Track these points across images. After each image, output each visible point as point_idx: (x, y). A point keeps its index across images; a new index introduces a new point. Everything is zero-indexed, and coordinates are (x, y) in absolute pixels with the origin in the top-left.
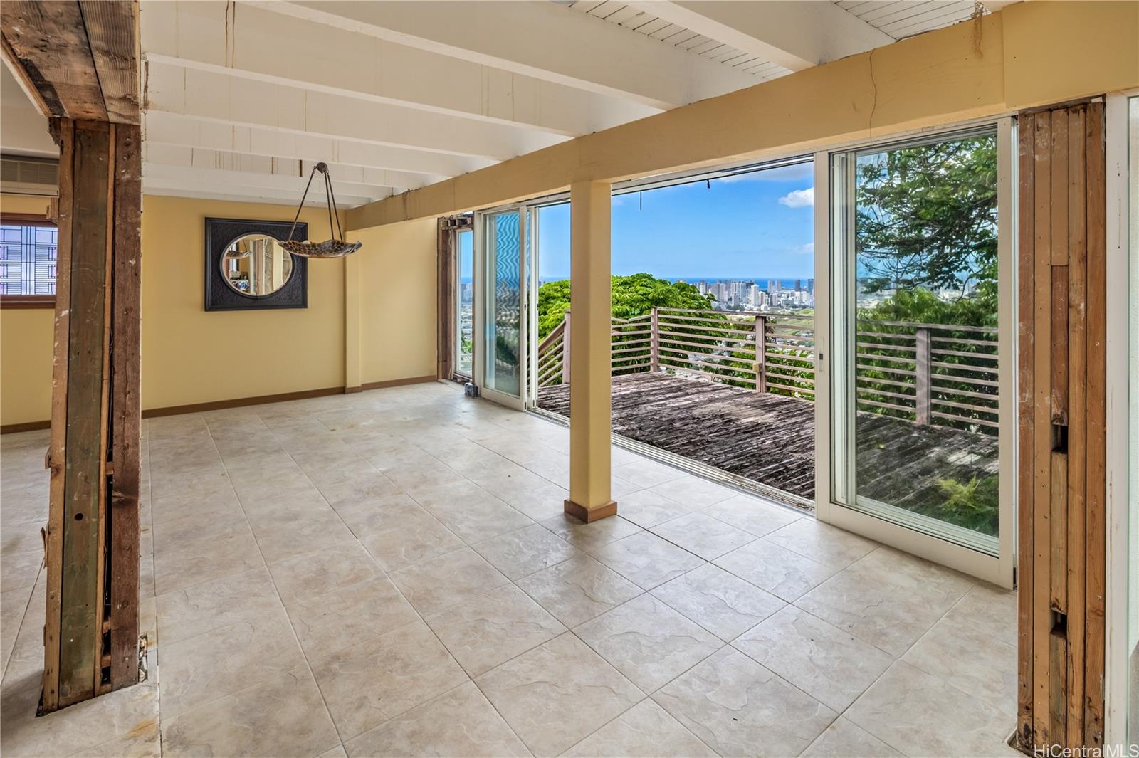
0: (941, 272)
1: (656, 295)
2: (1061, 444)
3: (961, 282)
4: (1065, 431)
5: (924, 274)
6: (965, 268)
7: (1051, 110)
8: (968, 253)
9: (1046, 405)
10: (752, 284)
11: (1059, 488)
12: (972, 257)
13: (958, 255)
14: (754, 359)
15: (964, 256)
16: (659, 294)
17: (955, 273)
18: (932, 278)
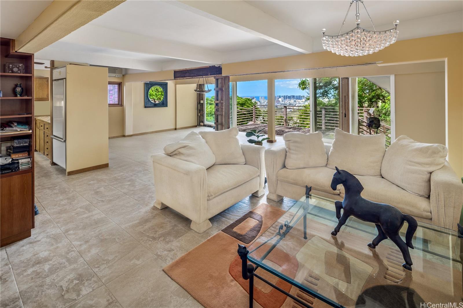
0: (325, 95)
1: (242, 102)
2: (345, 116)
3: (329, 97)
4: (346, 114)
5: (321, 95)
6: (330, 94)
7: (344, 78)
8: (331, 90)
9: (344, 112)
10: (254, 98)
11: (345, 121)
12: (332, 91)
13: (329, 90)
14: (283, 118)
15: (330, 90)
16: (243, 102)
17: (328, 95)
18: (323, 96)
